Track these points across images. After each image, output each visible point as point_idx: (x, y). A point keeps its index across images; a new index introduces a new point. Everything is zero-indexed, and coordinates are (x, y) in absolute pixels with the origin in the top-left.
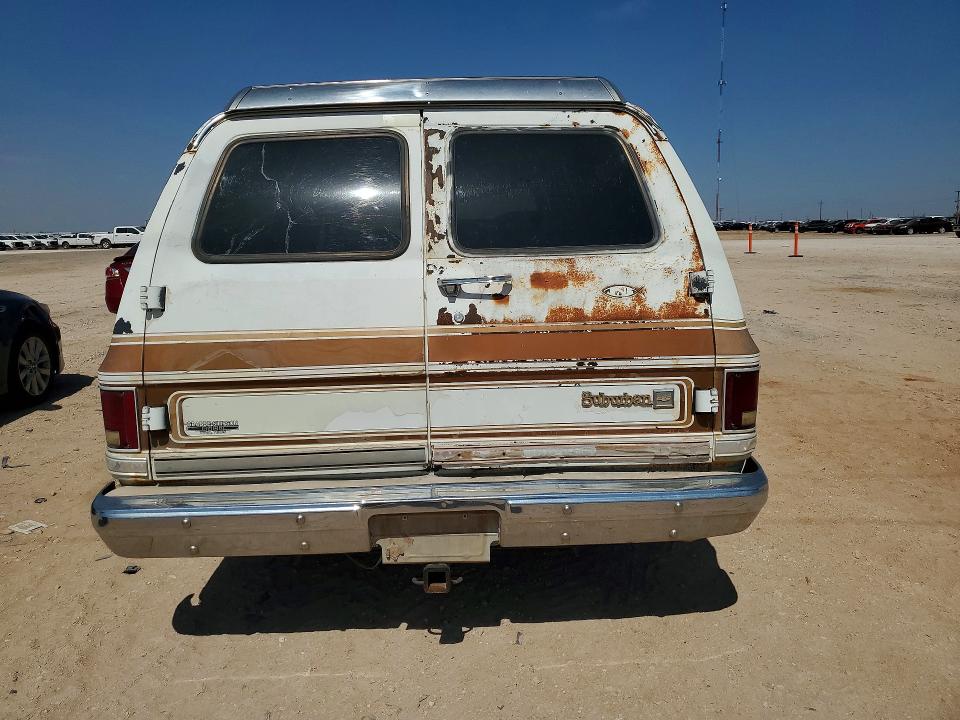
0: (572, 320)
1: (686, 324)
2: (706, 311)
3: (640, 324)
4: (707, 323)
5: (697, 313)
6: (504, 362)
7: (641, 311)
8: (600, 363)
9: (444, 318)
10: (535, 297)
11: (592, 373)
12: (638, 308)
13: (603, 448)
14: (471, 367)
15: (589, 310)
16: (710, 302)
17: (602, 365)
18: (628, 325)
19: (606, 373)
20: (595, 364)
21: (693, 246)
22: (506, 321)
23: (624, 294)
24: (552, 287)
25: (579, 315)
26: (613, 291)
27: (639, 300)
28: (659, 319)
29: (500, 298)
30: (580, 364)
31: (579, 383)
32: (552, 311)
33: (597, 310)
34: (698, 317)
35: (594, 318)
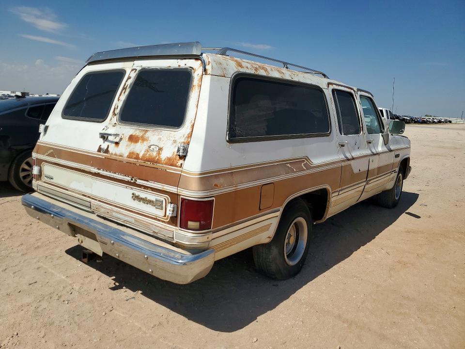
0: (135, 158)
1: (171, 169)
2: (181, 164)
3: (155, 165)
4: (179, 171)
5: (177, 164)
6: (110, 172)
7: (158, 159)
8: (138, 181)
9: (100, 150)
10: (127, 146)
11: (135, 184)
12: (157, 157)
13: (137, 221)
14: (101, 172)
15: (141, 156)
16: (184, 160)
17: (139, 182)
18: (151, 165)
19: (140, 186)
20: (136, 181)
21: (190, 131)
22: (115, 155)
23: (155, 149)
24: (134, 142)
25: (137, 157)
26: (152, 147)
27: (159, 154)
28: (163, 164)
29: (117, 143)
30: (132, 179)
31: (132, 188)
32: (130, 153)
33: (144, 155)
34: (177, 166)
35: (141, 159)
